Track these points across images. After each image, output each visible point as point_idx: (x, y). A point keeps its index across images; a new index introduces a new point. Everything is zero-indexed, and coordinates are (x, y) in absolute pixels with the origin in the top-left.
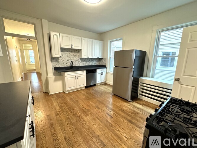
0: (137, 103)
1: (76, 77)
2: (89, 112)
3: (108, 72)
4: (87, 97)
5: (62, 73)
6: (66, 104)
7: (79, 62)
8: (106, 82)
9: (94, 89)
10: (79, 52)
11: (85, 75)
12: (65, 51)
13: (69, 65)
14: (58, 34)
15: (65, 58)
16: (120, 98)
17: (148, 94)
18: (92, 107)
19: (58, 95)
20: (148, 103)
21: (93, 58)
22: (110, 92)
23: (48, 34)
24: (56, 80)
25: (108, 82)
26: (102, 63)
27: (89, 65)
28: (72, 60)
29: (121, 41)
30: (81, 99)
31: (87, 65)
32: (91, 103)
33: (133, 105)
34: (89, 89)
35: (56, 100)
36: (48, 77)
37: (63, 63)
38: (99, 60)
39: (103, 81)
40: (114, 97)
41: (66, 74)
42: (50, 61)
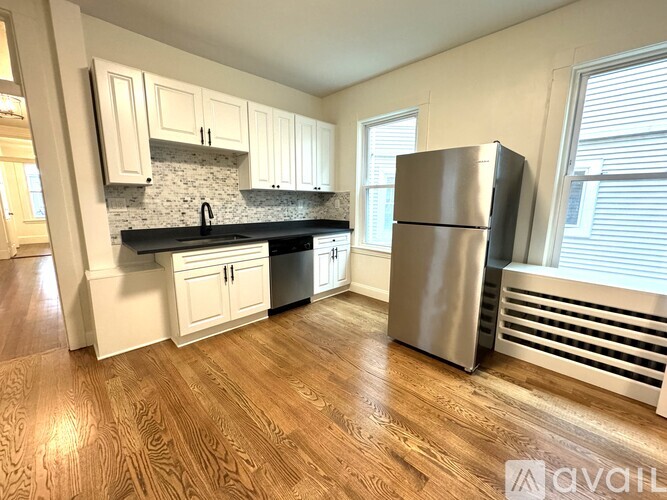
0: (502, 376)
1: (228, 274)
2: (300, 451)
3: (356, 245)
4: (282, 362)
5: (160, 256)
6: (177, 410)
7: (240, 209)
8: (349, 286)
9: (304, 318)
10: (236, 165)
11: (266, 262)
12: (173, 159)
13: (194, 220)
14: (136, 75)
15: (174, 187)
16: (424, 357)
17: (539, 333)
18: (309, 420)
19: (140, 360)
20: (548, 376)
21: (299, 189)
22: (374, 329)
23: (83, 71)
24: (127, 290)
25: (359, 287)
26: (333, 212)
27: (282, 218)
28: (207, 200)
29: (412, 122)
30: (251, 376)
31: (273, 220)
32: (300, 392)
33: (494, 392)
34: (284, 320)
35: (127, 391)
36: (90, 276)
37: (164, 211)
38: (320, 197)
39: (337, 285)
40: (399, 356)
41: (179, 259)
42: (101, 201)
